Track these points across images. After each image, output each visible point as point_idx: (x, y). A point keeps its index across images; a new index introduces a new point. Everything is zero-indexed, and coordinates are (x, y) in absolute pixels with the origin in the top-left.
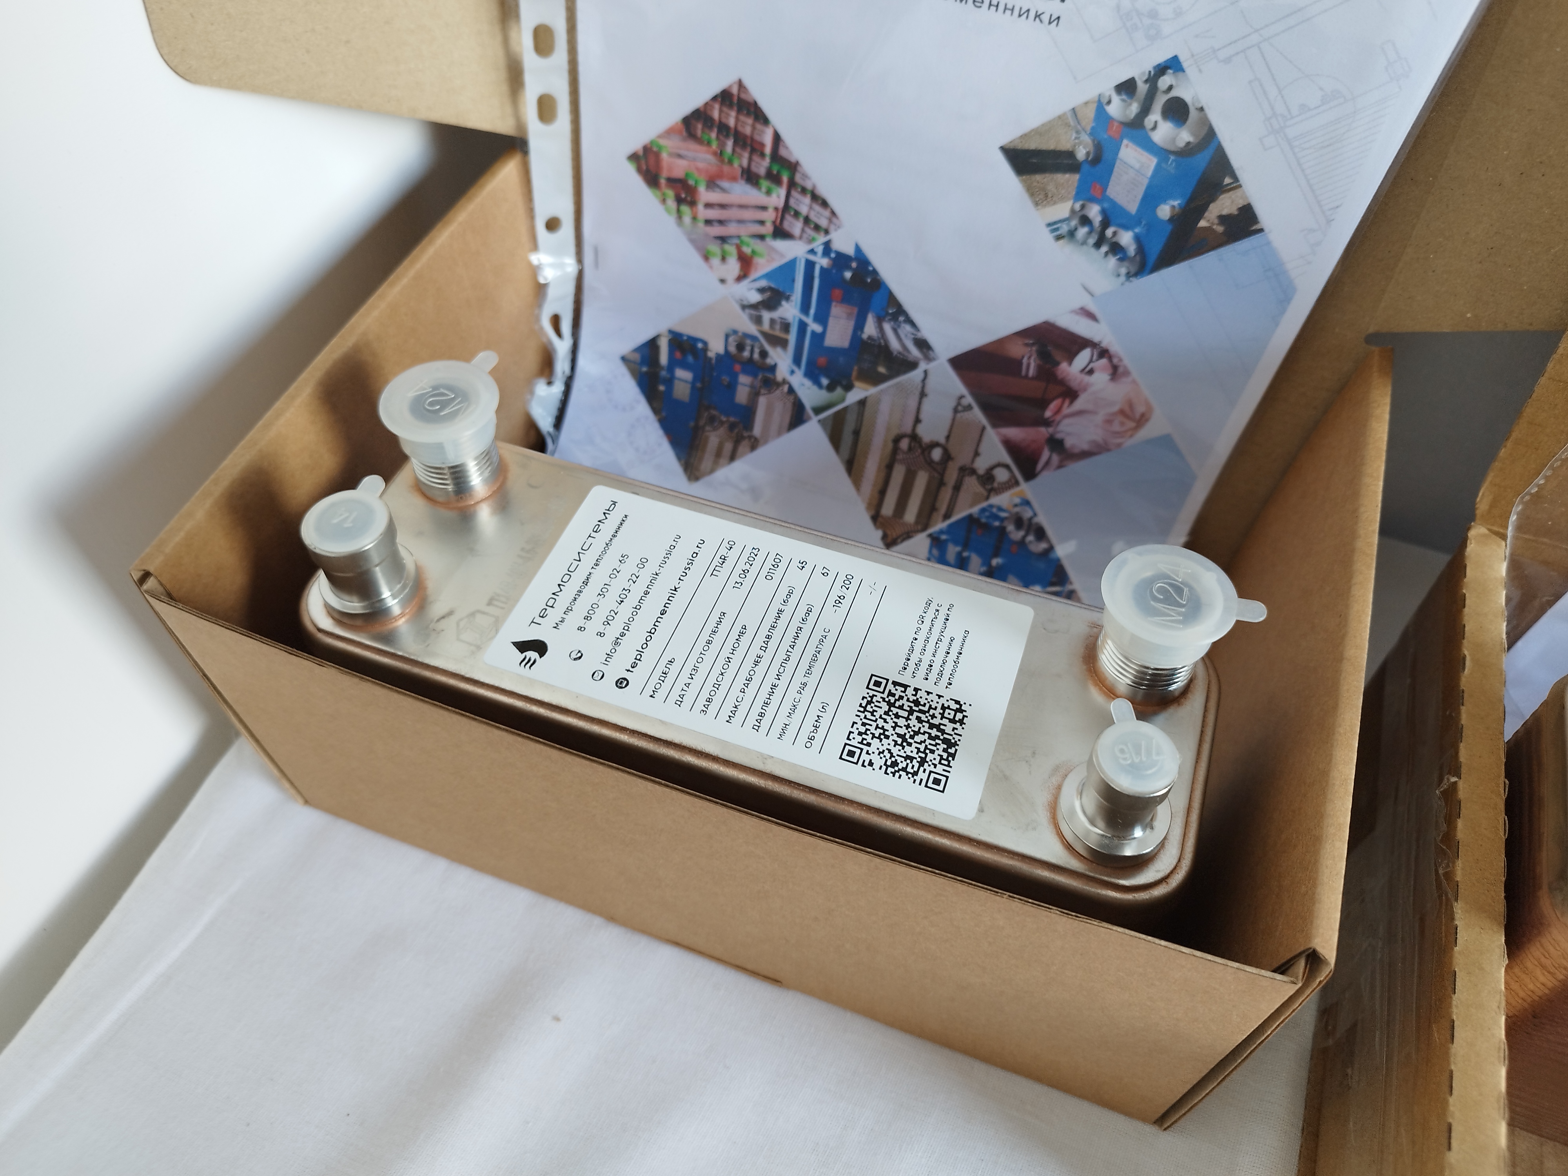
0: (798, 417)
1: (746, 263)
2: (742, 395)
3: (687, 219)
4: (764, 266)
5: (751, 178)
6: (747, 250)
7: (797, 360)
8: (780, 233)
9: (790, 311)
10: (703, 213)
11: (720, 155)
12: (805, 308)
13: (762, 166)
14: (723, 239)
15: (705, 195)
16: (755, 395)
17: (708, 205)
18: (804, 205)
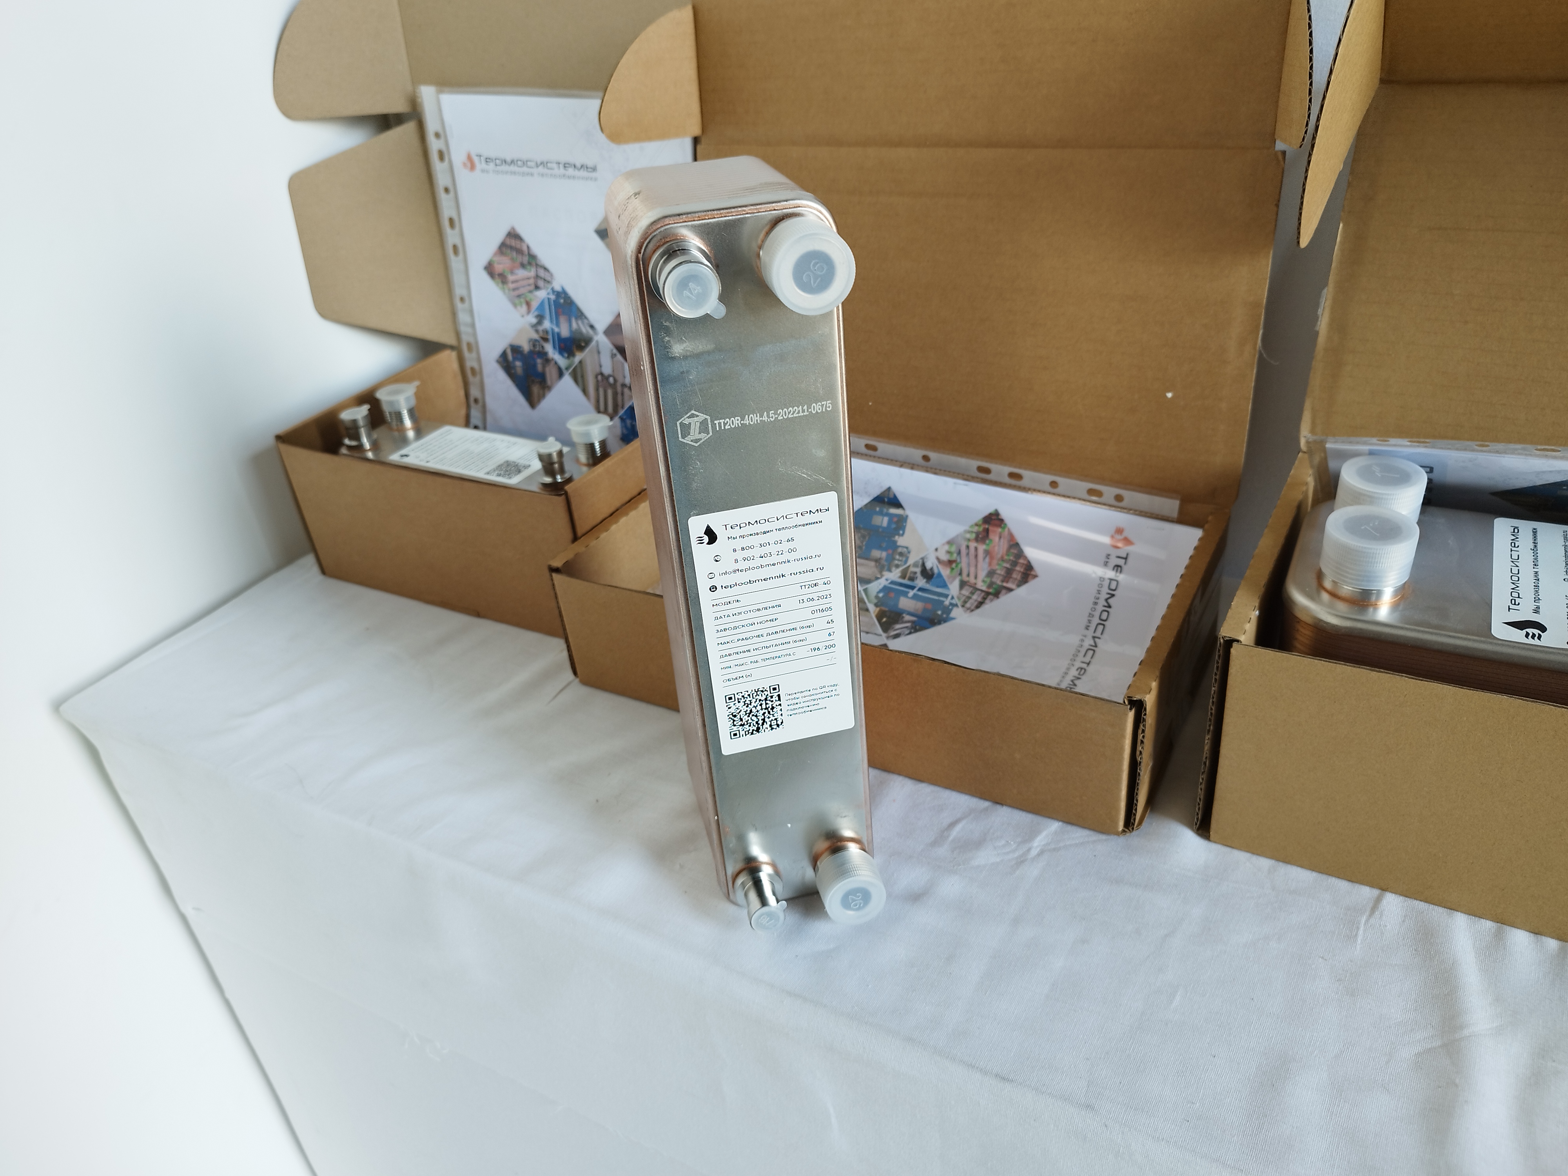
0: (561, 374)
1: (528, 304)
2: (540, 368)
3: (507, 291)
4: (535, 304)
5: (523, 266)
6: (528, 299)
7: (554, 347)
8: (537, 288)
9: (547, 324)
10: (511, 286)
11: (512, 259)
12: (551, 321)
13: (526, 259)
14: (519, 296)
15: (511, 278)
16: (544, 367)
17: (513, 282)
18: (542, 273)
